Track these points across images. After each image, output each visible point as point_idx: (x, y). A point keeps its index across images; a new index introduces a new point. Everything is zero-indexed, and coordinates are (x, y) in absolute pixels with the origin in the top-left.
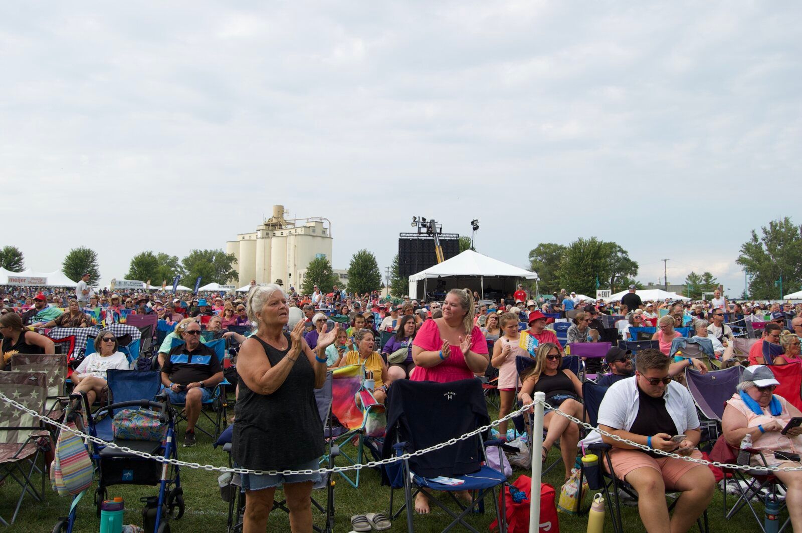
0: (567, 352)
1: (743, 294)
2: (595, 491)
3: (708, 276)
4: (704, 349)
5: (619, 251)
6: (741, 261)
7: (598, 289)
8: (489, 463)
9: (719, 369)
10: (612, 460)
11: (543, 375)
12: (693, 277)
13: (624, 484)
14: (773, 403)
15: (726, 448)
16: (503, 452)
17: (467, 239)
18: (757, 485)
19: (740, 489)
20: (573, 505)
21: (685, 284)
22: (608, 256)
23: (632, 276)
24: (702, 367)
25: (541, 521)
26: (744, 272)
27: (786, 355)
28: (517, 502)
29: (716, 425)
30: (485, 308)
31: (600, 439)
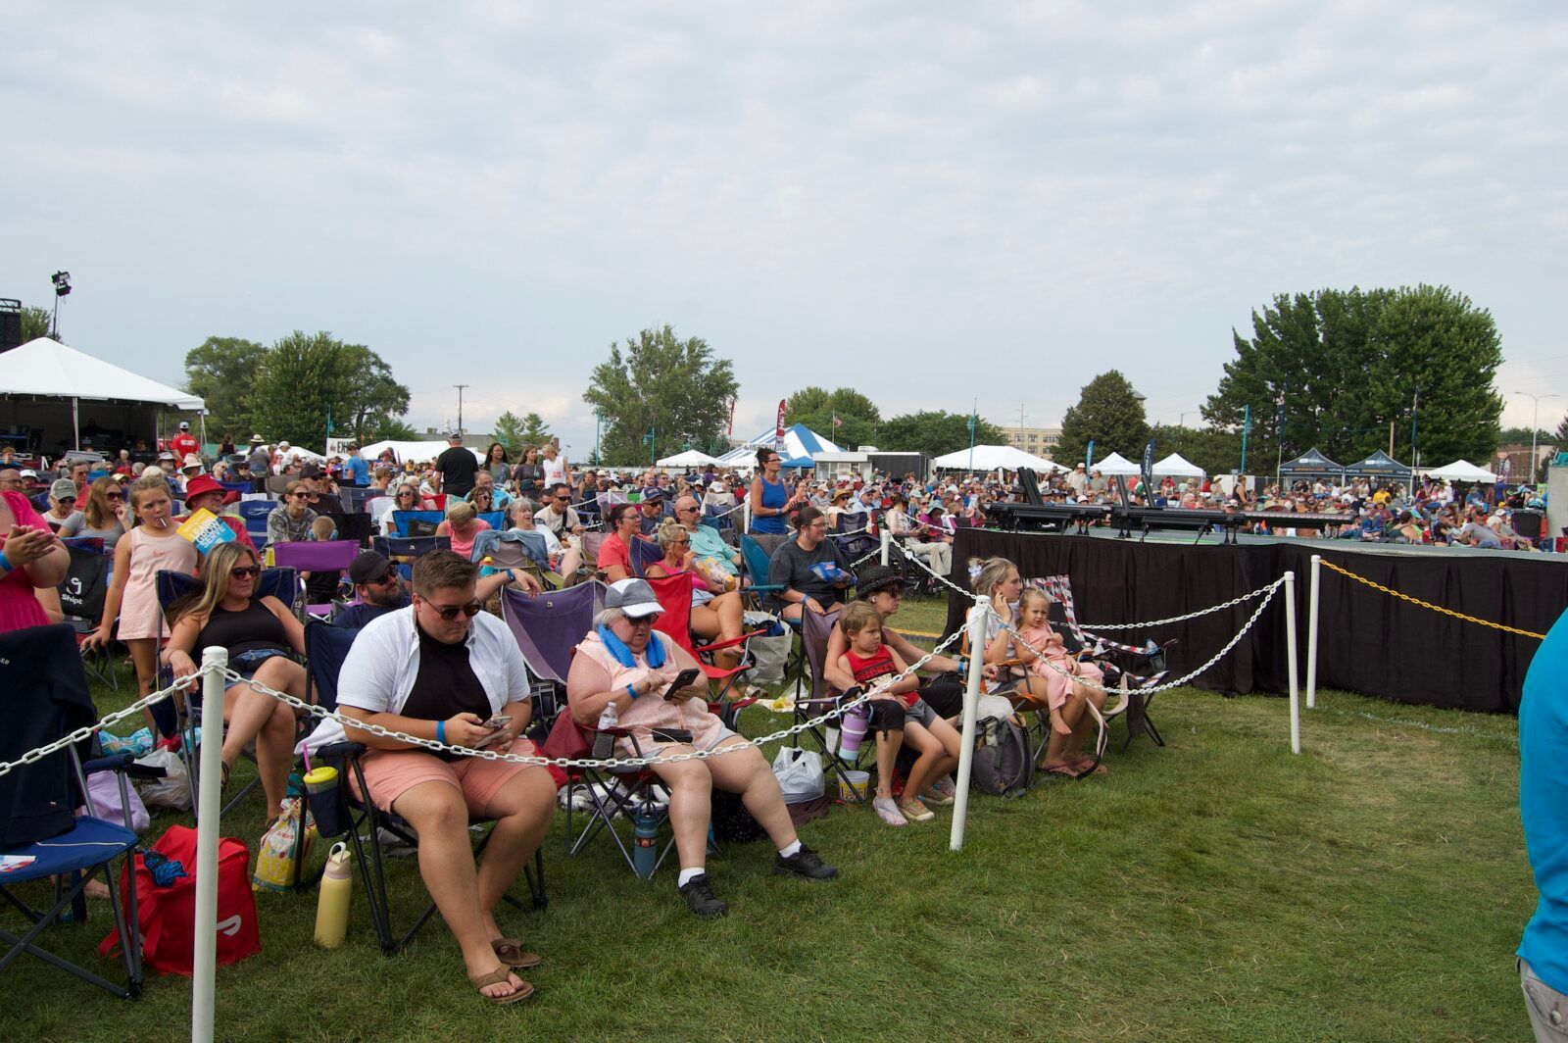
0: (268, 560)
1: (591, 456)
2: (329, 840)
3: (535, 420)
4: (531, 552)
5: (373, 364)
6: (592, 396)
7: (331, 437)
8: (96, 807)
9: (555, 588)
10: (366, 775)
11: (218, 611)
12: (508, 421)
13: (392, 820)
14: (651, 645)
15: (574, 730)
16: (128, 779)
17: (41, 314)
18: (621, 791)
19: (594, 801)
20: (285, 874)
21: (494, 433)
22: (353, 373)
23: (397, 413)
24: (531, 585)
25: (221, 918)
26: (596, 417)
27: (666, 562)
28: (163, 885)
29: (553, 689)
30: (84, 468)
31: (342, 734)
